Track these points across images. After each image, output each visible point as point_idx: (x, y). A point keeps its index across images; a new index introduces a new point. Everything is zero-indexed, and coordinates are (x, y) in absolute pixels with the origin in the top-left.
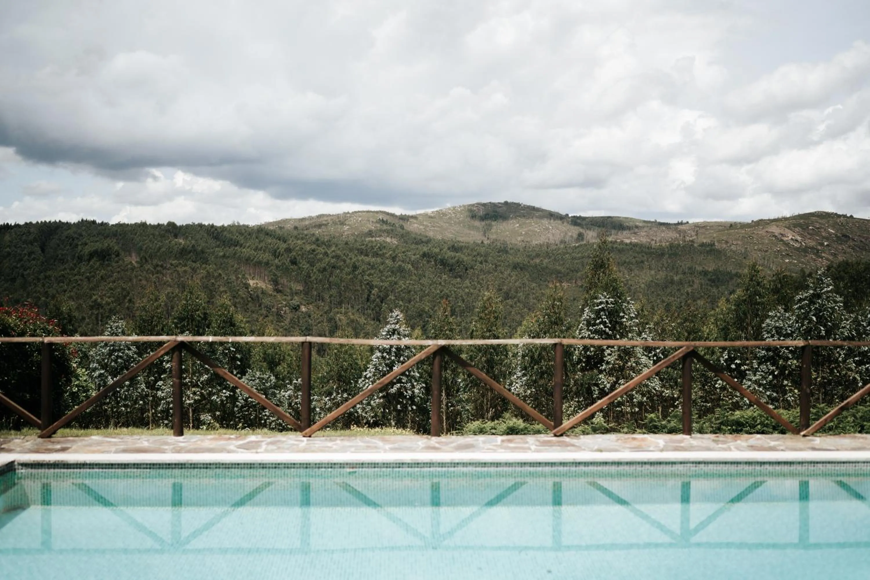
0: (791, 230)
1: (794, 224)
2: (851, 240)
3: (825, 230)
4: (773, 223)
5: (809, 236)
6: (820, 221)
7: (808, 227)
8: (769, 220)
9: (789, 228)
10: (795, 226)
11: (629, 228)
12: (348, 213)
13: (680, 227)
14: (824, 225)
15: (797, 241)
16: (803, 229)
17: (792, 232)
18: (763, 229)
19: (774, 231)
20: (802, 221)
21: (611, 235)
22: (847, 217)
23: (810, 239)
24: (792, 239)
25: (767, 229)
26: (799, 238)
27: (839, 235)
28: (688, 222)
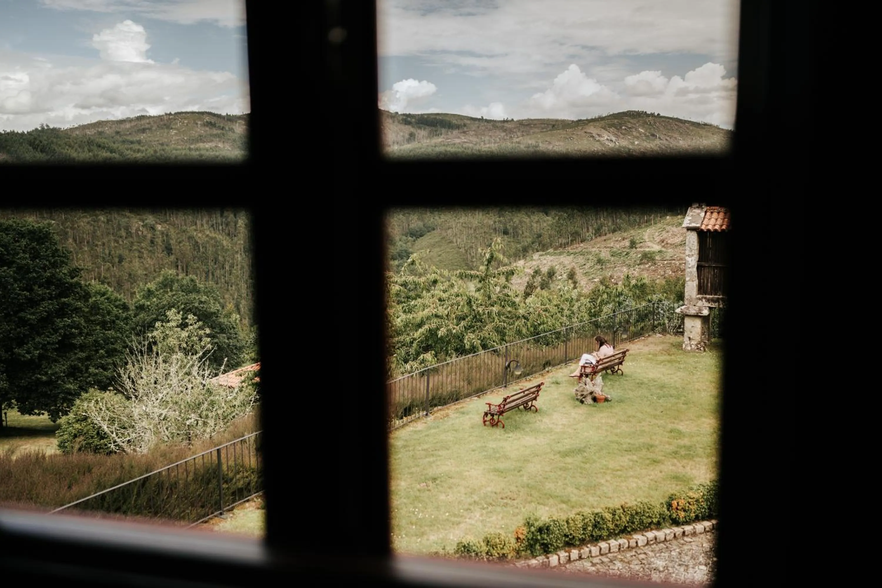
0: (606, 130)
1: (608, 124)
2: (658, 140)
3: (636, 129)
4: (591, 124)
5: (622, 136)
6: (632, 121)
7: (621, 127)
8: (587, 120)
9: (604, 128)
10: (611, 126)
11: (458, 127)
12: (170, 114)
13: (506, 125)
14: (635, 124)
15: (611, 141)
16: (617, 129)
17: (607, 132)
18: (582, 129)
19: (592, 132)
20: (616, 121)
21: (441, 134)
22: (655, 116)
23: (623, 138)
24: (607, 139)
25: (585, 130)
26: (614, 139)
27: (648, 134)
28: (513, 120)
